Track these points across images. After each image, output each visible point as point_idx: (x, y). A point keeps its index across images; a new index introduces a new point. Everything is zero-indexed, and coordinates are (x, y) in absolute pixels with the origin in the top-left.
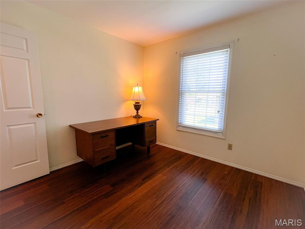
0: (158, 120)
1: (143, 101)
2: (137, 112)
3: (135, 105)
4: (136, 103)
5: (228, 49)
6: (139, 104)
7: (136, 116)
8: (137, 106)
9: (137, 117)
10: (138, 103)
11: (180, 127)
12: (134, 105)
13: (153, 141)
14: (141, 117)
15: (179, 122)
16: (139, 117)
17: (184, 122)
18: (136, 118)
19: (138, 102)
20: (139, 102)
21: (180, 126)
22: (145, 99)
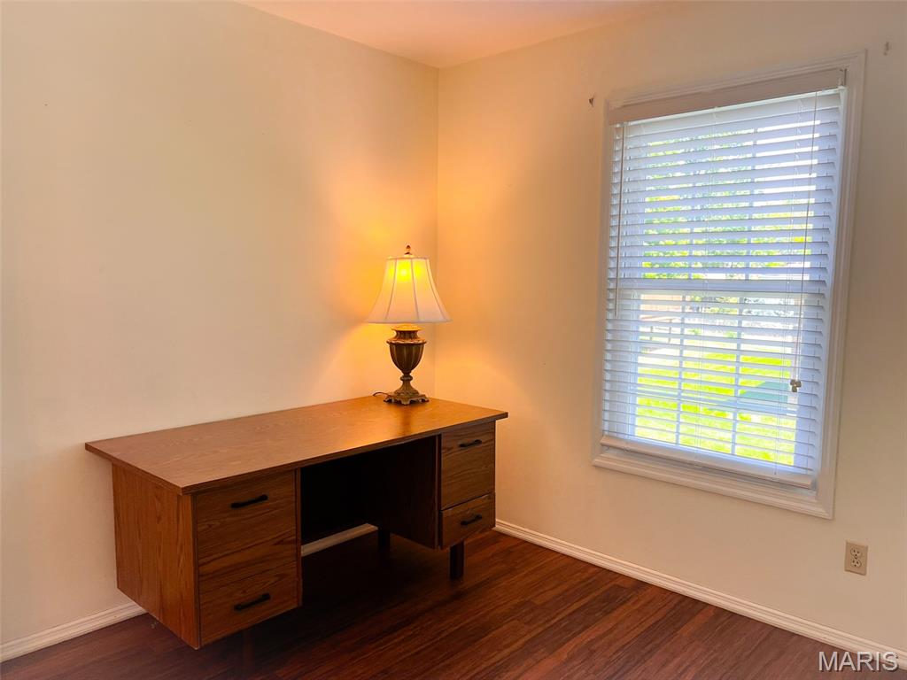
0: (505, 415)
1: (434, 327)
2: (407, 379)
3: (397, 345)
4: (401, 334)
5: (841, 87)
6: (415, 341)
7: (398, 393)
8: (405, 352)
9: (406, 400)
10: (411, 334)
11: (611, 454)
12: (391, 344)
13: (478, 518)
14: (424, 401)
15: (606, 426)
16: (412, 403)
17: (629, 430)
18: (398, 403)
19: (410, 332)
20: (414, 332)
21: (609, 447)
22: (440, 318)
